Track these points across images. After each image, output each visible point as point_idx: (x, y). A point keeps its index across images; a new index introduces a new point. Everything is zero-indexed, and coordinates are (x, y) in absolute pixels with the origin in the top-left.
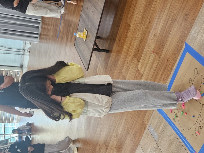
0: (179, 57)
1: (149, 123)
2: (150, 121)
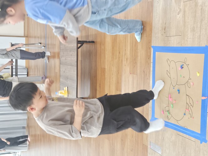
0: (152, 61)
1: (149, 141)
2: (149, 138)
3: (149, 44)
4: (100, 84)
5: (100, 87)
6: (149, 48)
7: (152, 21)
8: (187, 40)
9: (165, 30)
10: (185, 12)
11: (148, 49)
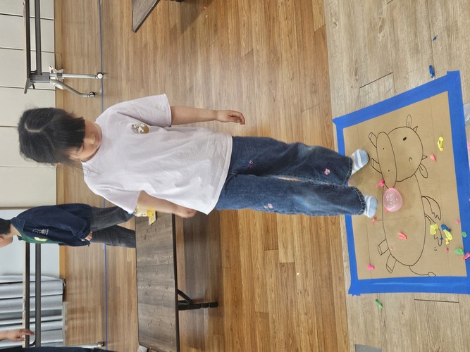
1: (351, 343)
2: (350, 338)
3: (327, 117)
4: (228, 251)
5: (228, 257)
6: (328, 126)
7: (328, 68)
8: (405, 78)
9: (356, 75)
10: (393, 21)
11: (326, 129)
